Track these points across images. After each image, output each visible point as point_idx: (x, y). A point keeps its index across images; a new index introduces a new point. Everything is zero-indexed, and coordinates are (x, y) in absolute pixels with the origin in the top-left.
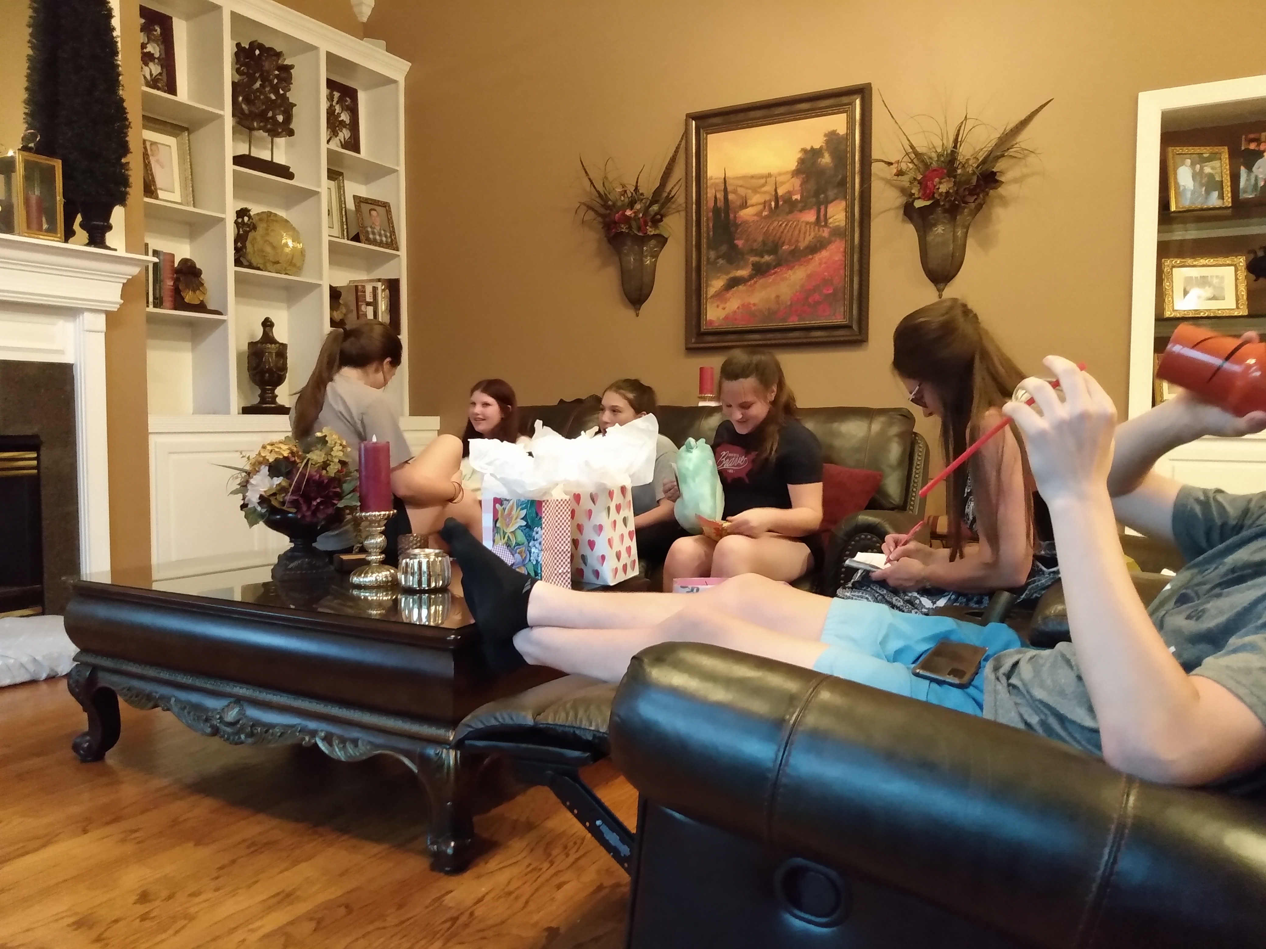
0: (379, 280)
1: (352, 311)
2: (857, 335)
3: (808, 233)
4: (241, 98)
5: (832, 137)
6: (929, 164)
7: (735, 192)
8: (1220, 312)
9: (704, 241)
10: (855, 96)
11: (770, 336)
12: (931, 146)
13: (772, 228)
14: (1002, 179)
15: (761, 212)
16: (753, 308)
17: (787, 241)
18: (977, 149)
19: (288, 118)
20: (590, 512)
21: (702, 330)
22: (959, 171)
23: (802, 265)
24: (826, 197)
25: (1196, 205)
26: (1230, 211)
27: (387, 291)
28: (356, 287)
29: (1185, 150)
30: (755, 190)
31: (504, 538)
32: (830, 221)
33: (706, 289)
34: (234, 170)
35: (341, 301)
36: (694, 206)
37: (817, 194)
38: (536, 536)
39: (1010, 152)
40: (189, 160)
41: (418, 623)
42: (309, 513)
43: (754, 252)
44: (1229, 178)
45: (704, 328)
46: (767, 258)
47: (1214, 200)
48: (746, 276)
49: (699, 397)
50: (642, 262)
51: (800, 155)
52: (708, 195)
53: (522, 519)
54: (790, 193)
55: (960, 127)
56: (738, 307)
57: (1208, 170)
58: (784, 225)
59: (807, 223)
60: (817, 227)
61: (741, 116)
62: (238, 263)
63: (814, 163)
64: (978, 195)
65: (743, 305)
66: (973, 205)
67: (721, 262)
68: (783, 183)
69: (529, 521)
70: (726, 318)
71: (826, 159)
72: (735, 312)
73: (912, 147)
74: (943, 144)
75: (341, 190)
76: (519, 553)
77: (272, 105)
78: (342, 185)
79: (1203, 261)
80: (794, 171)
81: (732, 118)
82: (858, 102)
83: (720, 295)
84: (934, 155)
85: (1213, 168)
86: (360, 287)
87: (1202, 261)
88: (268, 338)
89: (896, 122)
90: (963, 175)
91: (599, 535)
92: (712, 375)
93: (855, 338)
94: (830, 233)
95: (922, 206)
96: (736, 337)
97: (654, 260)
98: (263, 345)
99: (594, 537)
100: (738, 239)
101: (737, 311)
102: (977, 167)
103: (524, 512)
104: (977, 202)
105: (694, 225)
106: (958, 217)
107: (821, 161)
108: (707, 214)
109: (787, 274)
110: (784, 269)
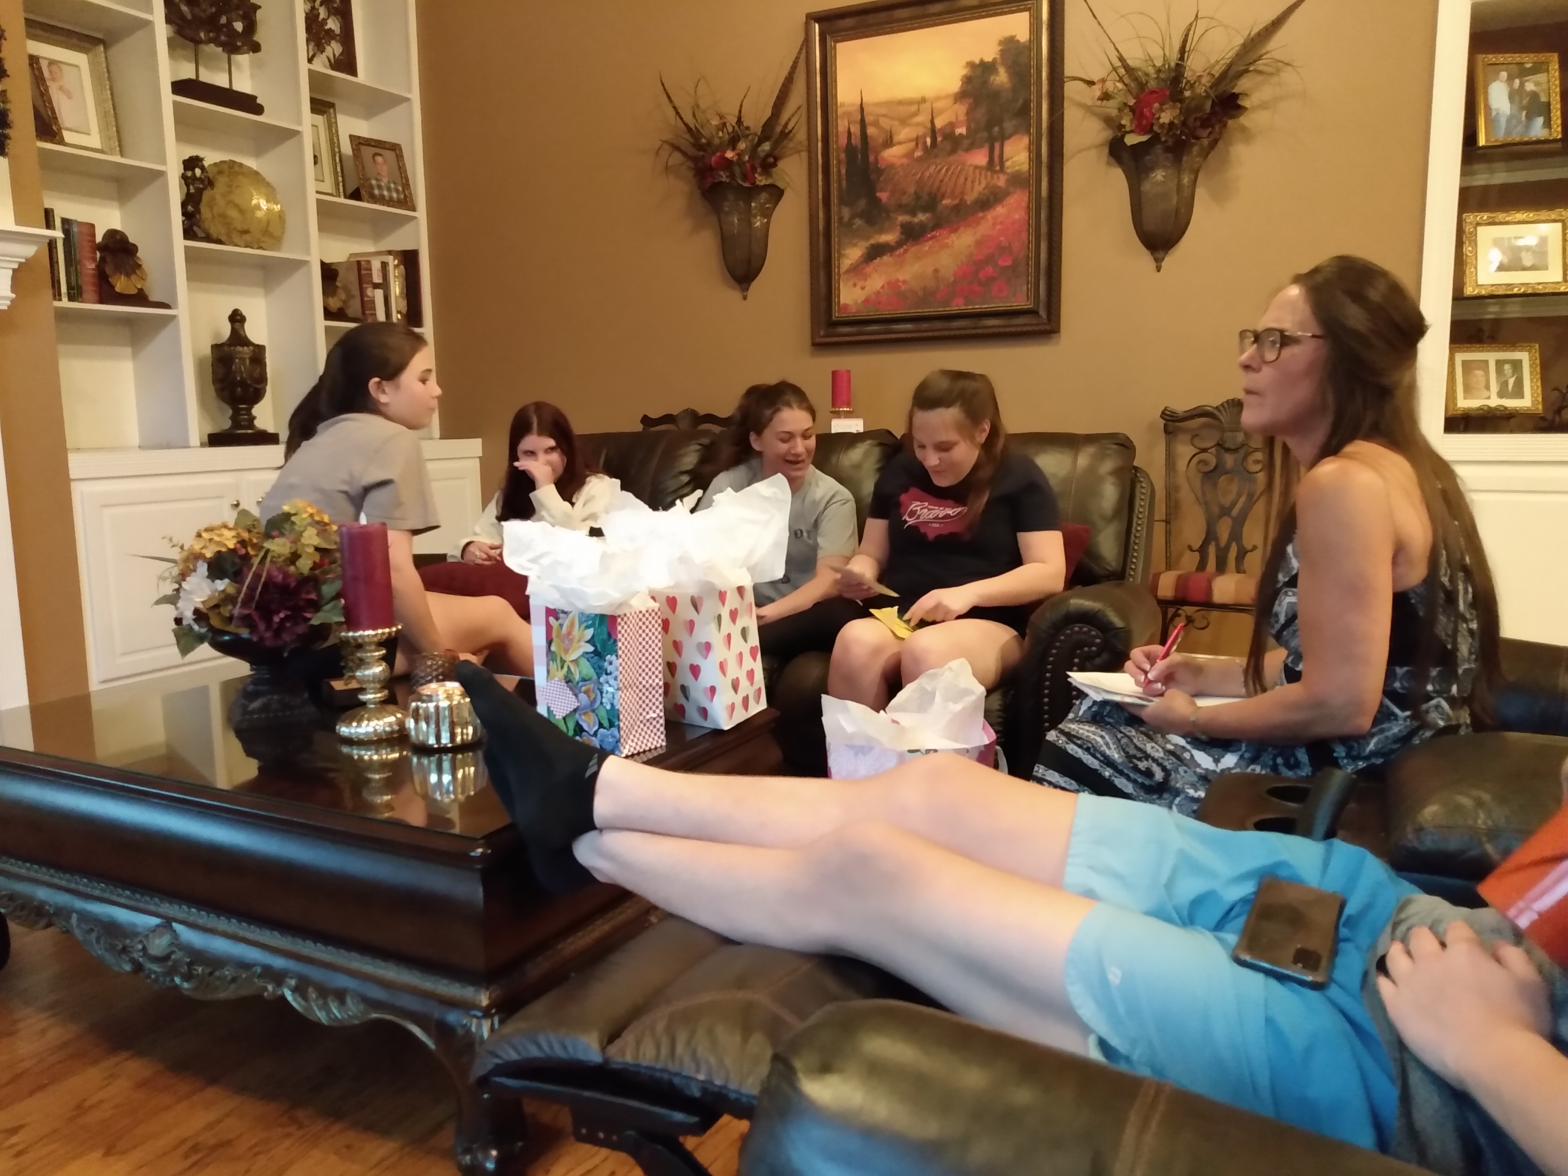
0: (390, 253)
1: (354, 297)
2: (1045, 324)
3: (977, 183)
5: (1009, 44)
6: (1144, 82)
7: (876, 124)
8: (1540, 287)
9: (834, 192)
11: (925, 326)
12: (1148, 58)
13: (927, 174)
14: (1244, 102)
15: (913, 152)
16: (903, 287)
17: (948, 192)
18: (1213, 61)
19: (251, 26)
20: (691, 625)
21: (834, 318)
22: (1187, 94)
23: (969, 226)
24: (1002, 130)
25: (1514, 136)
26: (1559, 145)
27: (402, 267)
28: (359, 263)
29: (1501, 58)
30: (904, 121)
31: (562, 667)
32: (1008, 164)
33: (839, 261)
34: (174, 102)
35: (338, 284)
36: (820, 144)
37: (989, 127)
38: (610, 668)
39: (1259, 65)
40: (108, 87)
42: (269, 634)
43: (902, 208)
44: (1558, 98)
45: (836, 315)
46: (922, 217)
47: (1538, 130)
48: (893, 244)
49: (831, 412)
50: (750, 224)
51: (964, 72)
52: (840, 129)
53: (588, 642)
54: (952, 125)
55: (1189, 30)
56: (883, 287)
57: (1530, 87)
58: (944, 170)
59: (976, 167)
60: (989, 173)
61: (884, 15)
62: (189, 234)
63: (985, 83)
64: (1213, 127)
65: (889, 283)
66: (1205, 142)
67: (858, 222)
68: (941, 112)
69: (598, 645)
70: (867, 301)
71: (1002, 77)
72: (878, 293)
73: (1121, 59)
74: (1165, 55)
75: (331, 128)
76: (585, 693)
77: (225, 7)
78: (333, 120)
79: (1520, 216)
80: (957, 94)
81: (871, 18)
83: (856, 270)
84: (1151, 70)
85: (1537, 84)
86: (363, 263)
87: (1517, 215)
88: (238, 337)
89: (1099, 24)
90: (1192, 99)
91: (706, 658)
92: (849, 381)
93: (1042, 328)
94: (1007, 180)
95: (1136, 142)
96: (880, 328)
97: (766, 220)
98: (232, 348)
99: (698, 660)
100: (881, 191)
101: (881, 291)
102: (1211, 87)
103: (589, 633)
104: (1212, 138)
105: (820, 169)
106: (1184, 158)
107: (994, 80)
108: (838, 155)
109: (948, 238)
110: (944, 232)
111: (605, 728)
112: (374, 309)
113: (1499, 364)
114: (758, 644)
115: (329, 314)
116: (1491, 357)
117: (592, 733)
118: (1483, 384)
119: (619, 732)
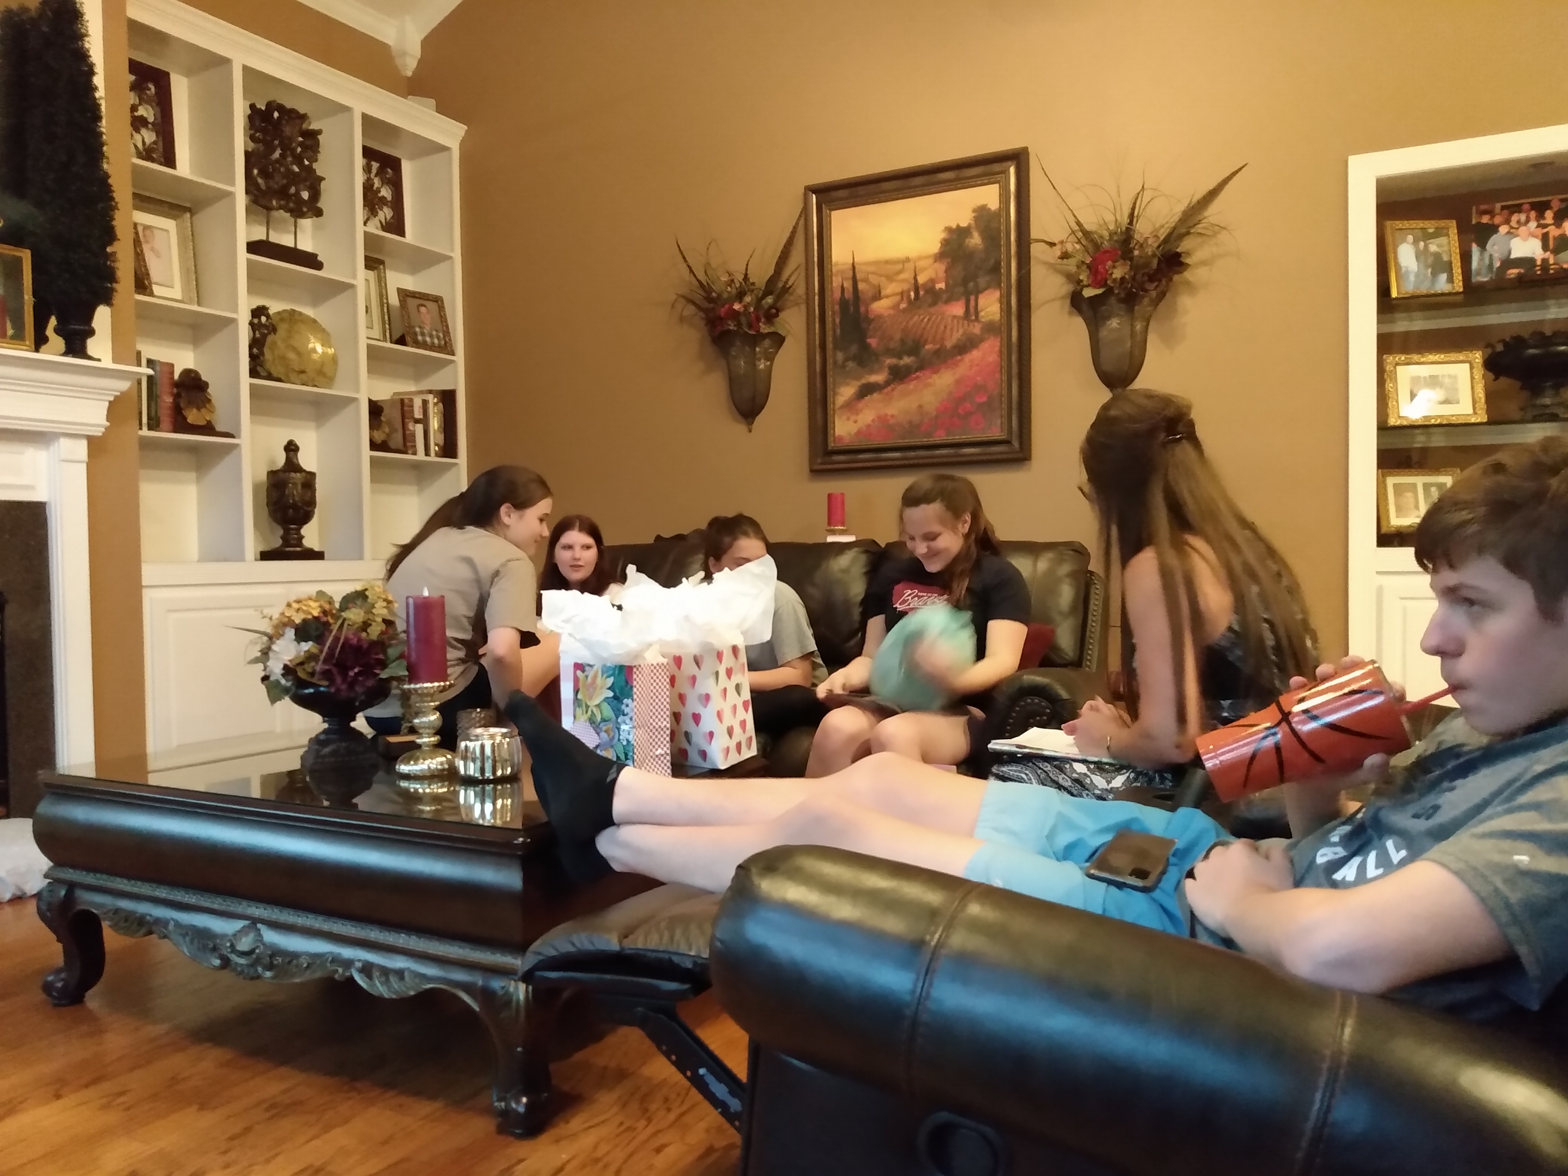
0: (430, 392)
1: (396, 431)
2: (1018, 452)
3: (955, 329)
4: (256, 172)
5: (981, 212)
6: (1100, 243)
7: (866, 280)
8: (1454, 418)
9: (830, 339)
10: (1009, 163)
11: (912, 454)
12: (1101, 222)
13: (911, 323)
14: (1188, 261)
15: (898, 304)
16: (892, 422)
17: (930, 339)
18: (1157, 226)
19: (315, 195)
20: (694, 679)
21: (830, 448)
22: (1136, 253)
23: (949, 368)
24: (976, 285)
26: (1461, 297)
27: (441, 405)
28: (402, 400)
29: (1406, 224)
30: (890, 278)
31: (587, 712)
32: (982, 314)
33: (834, 398)
34: (248, 260)
35: (383, 418)
36: (817, 298)
37: (965, 282)
38: (626, 710)
39: (1200, 228)
40: (191, 247)
41: (481, 822)
42: (344, 687)
43: (890, 352)
44: (1458, 257)
45: (831, 445)
46: (907, 360)
47: (1442, 284)
48: (881, 382)
49: (827, 530)
50: (755, 365)
51: (943, 235)
52: (834, 284)
53: (609, 689)
54: (933, 281)
55: (1136, 199)
56: (873, 421)
57: (1433, 248)
58: (926, 320)
59: (955, 317)
60: (966, 322)
61: (872, 187)
62: (253, 373)
63: (961, 245)
64: (1160, 281)
65: (879, 417)
66: (1154, 294)
67: (851, 364)
68: (924, 269)
69: (617, 691)
70: (859, 433)
71: (976, 240)
72: (869, 426)
73: (1078, 223)
74: (1116, 219)
75: (381, 282)
76: (606, 731)
77: (294, 179)
78: (382, 275)
79: (1431, 357)
80: (936, 254)
81: (861, 190)
82: (1012, 170)
83: (849, 406)
85: (1439, 246)
86: (406, 401)
88: (292, 465)
89: (1059, 194)
90: (1140, 257)
91: (705, 706)
92: (843, 503)
93: (1015, 456)
94: (982, 329)
95: (1092, 295)
96: (869, 456)
97: (769, 363)
98: (286, 474)
99: (699, 709)
100: (870, 337)
101: (872, 424)
102: (1159, 247)
103: (610, 681)
104: (1159, 289)
105: (817, 320)
106: (1136, 307)
107: (970, 242)
108: (833, 308)
109: (931, 378)
110: (927, 373)
112: (414, 441)
113: (1426, 487)
115: (374, 446)
116: (1419, 480)
118: (1412, 506)
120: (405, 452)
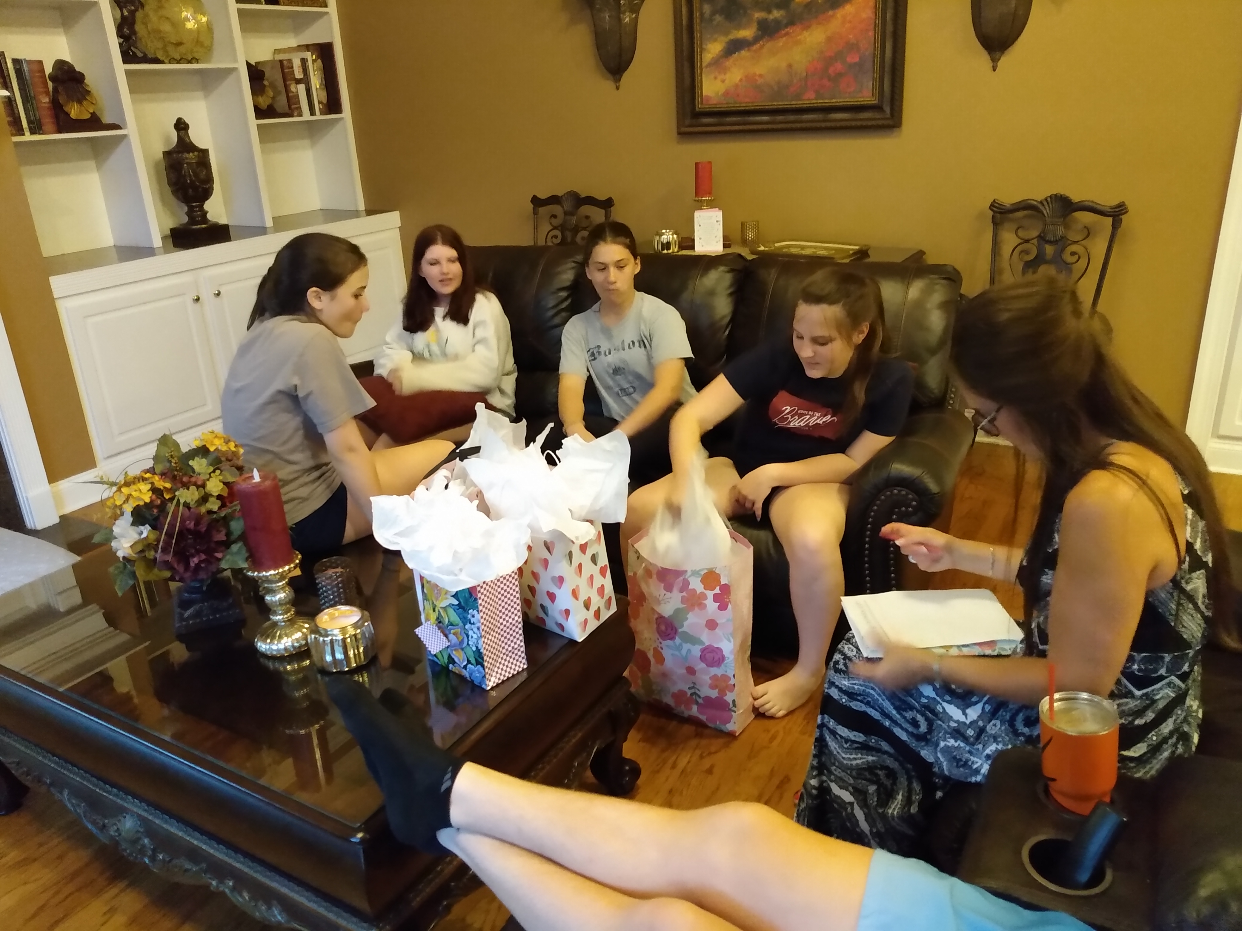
0: (307, 47)
2: (888, 119)
11: (780, 118)
16: (760, 81)
20: (545, 562)
21: (697, 109)
23: (820, 24)
27: (319, 60)
28: (281, 62)
31: (434, 611)
33: (701, 55)
35: (266, 83)
38: (473, 620)
43: (759, 5)
45: (699, 107)
46: (776, 14)
48: (750, 39)
49: (695, 200)
50: (620, 20)
53: (453, 596)
56: (741, 80)
62: (127, 59)
65: (746, 77)
67: (718, 18)
70: (726, 94)
72: (737, 86)
76: (454, 634)
83: (717, 63)
86: (285, 62)
88: (184, 143)
91: (560, 588)
92: (710, 174)
93: (886, 122)
96: (739, 119)
97: (634, 16)
98: (180, 155)
99: (554, 589)
101: (740, 83)
109: (802, 34)
110: (797, 29)
111: (472, 664)
112: (298, 102)
114: (606, 562)
115: (260, 113)
117: (462, 666)
119: (484, 669)
120: (291, 116)
